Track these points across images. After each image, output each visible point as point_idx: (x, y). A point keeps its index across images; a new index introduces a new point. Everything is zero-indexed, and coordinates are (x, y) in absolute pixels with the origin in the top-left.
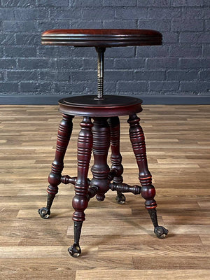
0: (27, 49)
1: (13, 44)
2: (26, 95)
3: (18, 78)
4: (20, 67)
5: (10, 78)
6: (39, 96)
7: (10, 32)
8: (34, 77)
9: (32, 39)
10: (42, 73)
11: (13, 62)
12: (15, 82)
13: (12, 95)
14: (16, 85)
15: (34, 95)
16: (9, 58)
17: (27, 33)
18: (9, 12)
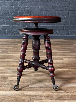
0: (9, 17)
1: (4, 15)
2: (9, 35)
3: (6, 29)
4: (7, 24)
5: (3, 29)
6: (14, 36)
7: (3, 10)
8: (12, 28)
9: (12, 13)
10: (15, 27)
11: (4, 22)
12: (5, 30)
13: (3, 35)
14: (5, 31)
15: (12, 35)
16: (2, 21)
17: (10, 11)
18: (3, 2)
